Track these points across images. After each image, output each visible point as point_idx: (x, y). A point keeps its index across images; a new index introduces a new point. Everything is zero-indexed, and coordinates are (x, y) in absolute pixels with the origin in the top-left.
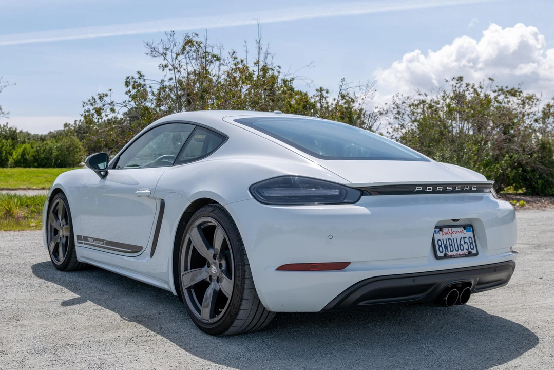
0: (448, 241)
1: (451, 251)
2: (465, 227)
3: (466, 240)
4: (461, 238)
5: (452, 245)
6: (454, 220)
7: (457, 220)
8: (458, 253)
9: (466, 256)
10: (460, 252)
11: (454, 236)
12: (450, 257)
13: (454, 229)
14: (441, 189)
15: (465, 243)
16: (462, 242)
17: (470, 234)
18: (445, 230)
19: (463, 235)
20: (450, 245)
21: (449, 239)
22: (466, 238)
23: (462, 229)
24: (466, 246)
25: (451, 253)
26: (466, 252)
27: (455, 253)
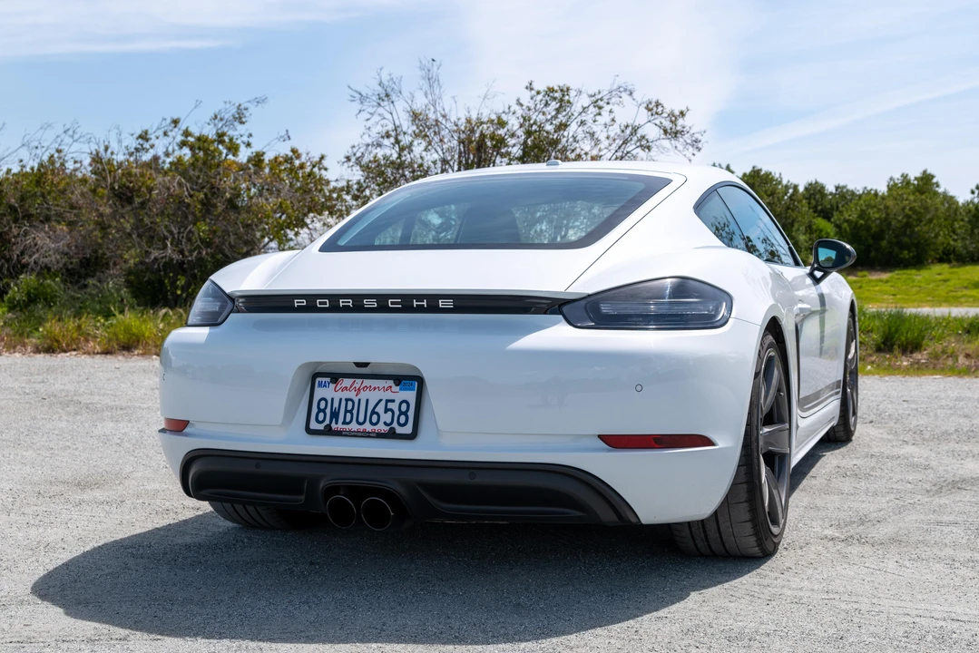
0: (343, 403)
1: (344, 423)
2: (399, 380)
3: (394, 406)
4: (381, 400)
5: (351, 412)
6: (358, 365)
7: (365, 365)
8: (361, 428)
9: (380, 436)
10: (368, 427)
11: (364, 395)
12: (339, 433)
13: (367, 382)
14: (350, 304)
15: (386, 410)
16: (380, 409)
17: (410, 396)
18: (347, 382)
19: (389, 395)
20: (346, 411)
21: (347, 400)
22: (393, 401)
23: (391, 383)
24: (387, 417)
25: (345, 426)
26: (381, 428)
27: (354, 426)
